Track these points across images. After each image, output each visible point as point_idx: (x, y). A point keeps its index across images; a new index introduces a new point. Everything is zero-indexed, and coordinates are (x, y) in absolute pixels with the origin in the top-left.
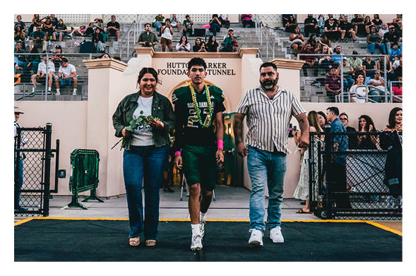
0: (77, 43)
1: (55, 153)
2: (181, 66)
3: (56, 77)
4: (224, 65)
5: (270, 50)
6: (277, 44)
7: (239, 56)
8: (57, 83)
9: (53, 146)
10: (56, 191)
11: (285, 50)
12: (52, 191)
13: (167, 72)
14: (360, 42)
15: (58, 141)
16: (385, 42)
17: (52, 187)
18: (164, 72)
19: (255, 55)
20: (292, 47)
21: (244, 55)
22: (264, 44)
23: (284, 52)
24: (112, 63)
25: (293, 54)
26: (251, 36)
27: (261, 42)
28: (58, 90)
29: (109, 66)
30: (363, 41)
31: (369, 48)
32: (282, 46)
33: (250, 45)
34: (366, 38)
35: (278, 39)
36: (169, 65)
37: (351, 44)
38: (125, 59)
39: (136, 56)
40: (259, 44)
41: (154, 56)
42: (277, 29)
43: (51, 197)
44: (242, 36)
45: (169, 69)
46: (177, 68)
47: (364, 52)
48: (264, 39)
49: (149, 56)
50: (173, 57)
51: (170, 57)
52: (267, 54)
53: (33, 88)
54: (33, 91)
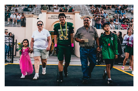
0: (23, 8)
1: (15, 44)
2: (56, 16)
3: (16, 19)
4: (69, 17)
5: (84, 12)
6: (86, 10)
7: (74, 14)
8: (16, 21)
9: (15, 42)
10: (16, 55)
11: (89, 12)
12: (14, 55)
13: (51, 18)
14: (113, 10)
15: (16, 40)
16: (120, 10)
17: (14, 54)
18: (50, 18)
19: (79, 14)
20: (91, 11)
21: (75, 13)
22: (82, 10)
23: (89, 13)
24: (34, 16)
25: (92, 13)
26: (78, 7)
27: (82, 9)
28: (16, 23)
29: (33, 17)
30: (113, 9)
31: (115, 12)
32: (88, 11)
33: (78, 10)
34: (114, 9)
35: (87, 8)
36: (52, 16)
37: (110, 10)
38: (38, 14)
39: (41, 13)
40: (81, 10)
41: (47, 13)
42: (87, 5)
43: (14, 57)
44: (75, 7)
45: (52, 17)
46: (54, 17)
47: (114, 13)
48: (82, 8)
49: (46, 13)
50: (53, 14)
51: (52, 14)
52: (83, 13)
53: (8, 23)
54: (8, 24)
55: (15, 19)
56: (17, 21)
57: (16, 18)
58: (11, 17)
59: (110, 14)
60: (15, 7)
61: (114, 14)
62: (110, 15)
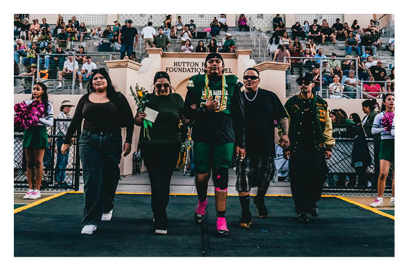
0: (96, 44)
2: (186, 64)
3: (80, 73)
5: (262, 51)
7: (235, 57)
8: (80, 79)
13: (174, 70)
14: (339, 45)
16: (360, 45)
18: (171, 70)
19: (249, 56)
21: (240, 56)
22: (257, 46)
24: (129, 64)
26: (246, 39)
27: (255, 44)
28: (81, 84)
29: (126, 66)
30: (342, 44)
33: (245, 47)
34: (344, 42)
36: (175, 64)
37: (331, 46)
39: (147, 56)
40: (253, 46)
41: (163, 56)
42: (268, 32)
44: (238, 38)
45: (176, 67)
46: (182, 66)
47: (342, 53)
48: (257, 41)
49: (159, 56)
50: (180, 57)
51: (177, 57)
52: (260, 54)
53: (60, 83)
54: (60, 86)
55: (77, 74)
56: (82, 78)
57: (80, 69)
58: (65, 66)
59: (335, 55)
60: (75, 41)
61: (344, 56)
62: (335, 58)
